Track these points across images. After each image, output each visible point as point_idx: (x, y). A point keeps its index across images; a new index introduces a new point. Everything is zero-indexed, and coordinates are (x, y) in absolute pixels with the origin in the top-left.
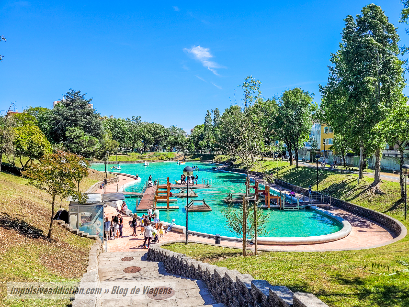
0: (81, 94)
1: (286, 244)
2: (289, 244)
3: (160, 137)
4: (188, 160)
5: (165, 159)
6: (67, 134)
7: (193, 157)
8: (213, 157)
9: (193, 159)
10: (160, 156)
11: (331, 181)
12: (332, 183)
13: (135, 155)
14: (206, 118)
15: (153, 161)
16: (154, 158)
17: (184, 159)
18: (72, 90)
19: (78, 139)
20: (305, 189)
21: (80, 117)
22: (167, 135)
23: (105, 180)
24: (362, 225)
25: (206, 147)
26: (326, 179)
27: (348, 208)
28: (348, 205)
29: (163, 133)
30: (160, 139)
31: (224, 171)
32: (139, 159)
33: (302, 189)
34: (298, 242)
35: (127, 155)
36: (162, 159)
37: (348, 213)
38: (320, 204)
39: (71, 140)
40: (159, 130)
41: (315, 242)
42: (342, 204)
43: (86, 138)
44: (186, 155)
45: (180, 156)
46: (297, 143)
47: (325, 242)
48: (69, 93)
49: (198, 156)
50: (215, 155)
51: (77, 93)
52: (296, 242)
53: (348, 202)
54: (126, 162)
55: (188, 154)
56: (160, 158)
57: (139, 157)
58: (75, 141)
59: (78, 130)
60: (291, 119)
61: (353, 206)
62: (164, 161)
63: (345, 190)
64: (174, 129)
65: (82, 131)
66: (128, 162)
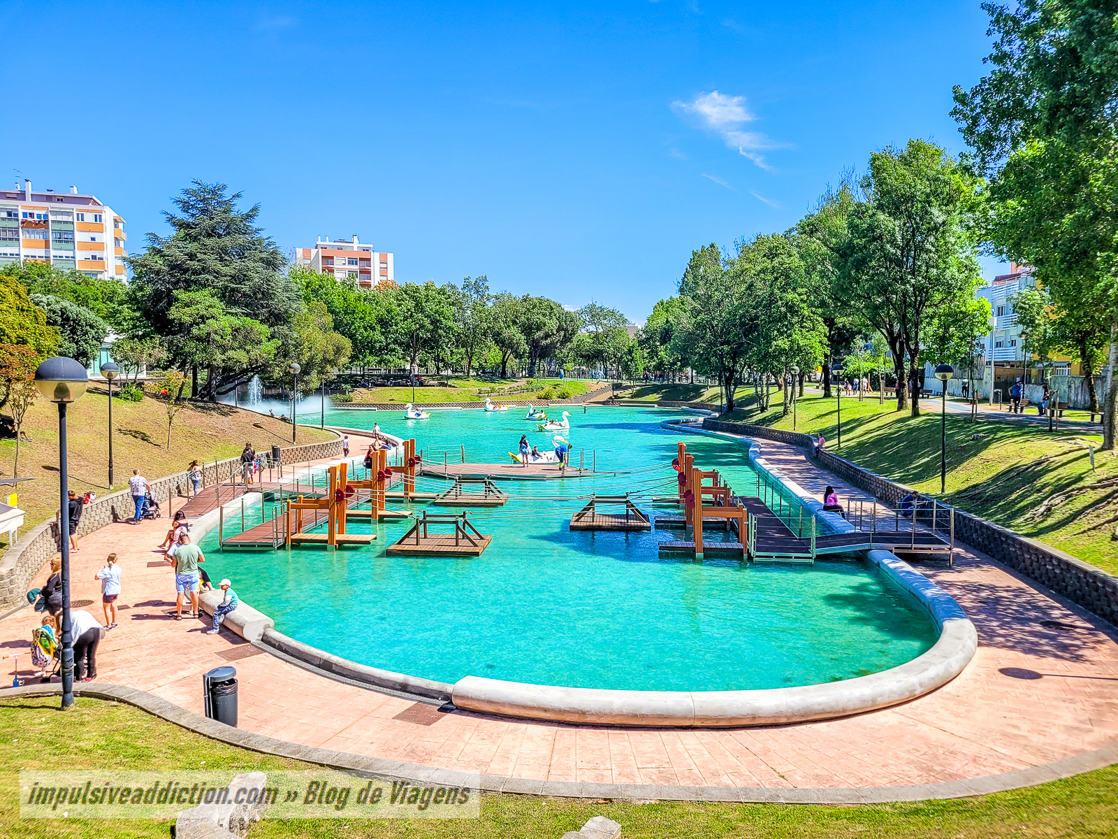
0: (227, 195)
1: (589, 719)
2: (604, 721)
3: (547, 336)
4: (624, 402)
5: (555, 398)
6: (174, 313)
7: (639, 394)
8: (697, 390)
9: (639, 399)
10: (543, 388)
11: (1002, 459)
12: (1002, 467)
13: (473, 386)
14: (685, 275)
15: (519, 403)
16: (526, 394)
17: (611, 398)
18: (200, 184)
19: (202, 326)
20: (900, 489)
21: (212, 262)
22: (570, 329)
23: (273, 448)
24: (1043, 641)
25: (679, 363)
26: (985, 454)
27: (1028, 562)
28: (1028, 552)
29: (552, 324)
30: (548, 341)
31: (704, 431)
32: (480, 397)
33: (894, 487)
34: (643, 716)
35: (450, 386)
36: (546, 397)
37: (1016, 583)
38: (909, 545)
39: (183, 328)
40: (540, 316)
41: (732, 718)
42: (1009, 544)
43: (223, 321)
44: (617, 387)
45: (603, 390)
46: (917, 333)
47: (784, 720)
48: (186, 192)
49: (655, 389)
50: (704, 387)
51: (213, 192)
52: (635, 716)
53: (1033, 542)
54: (441, 405)
55: (626, 383)
56: (542, 393)
57: (480, 393)
58: (195, 331)
59: (204, 300)
60: (888, 246)
61: (1045, 554)
62: (553, 402)
63: (1039, 491)
64: (595, 314)
65: (216, 301)
66: (447, 405)
